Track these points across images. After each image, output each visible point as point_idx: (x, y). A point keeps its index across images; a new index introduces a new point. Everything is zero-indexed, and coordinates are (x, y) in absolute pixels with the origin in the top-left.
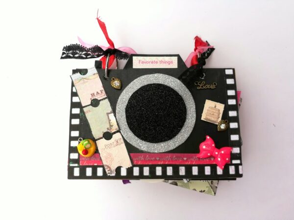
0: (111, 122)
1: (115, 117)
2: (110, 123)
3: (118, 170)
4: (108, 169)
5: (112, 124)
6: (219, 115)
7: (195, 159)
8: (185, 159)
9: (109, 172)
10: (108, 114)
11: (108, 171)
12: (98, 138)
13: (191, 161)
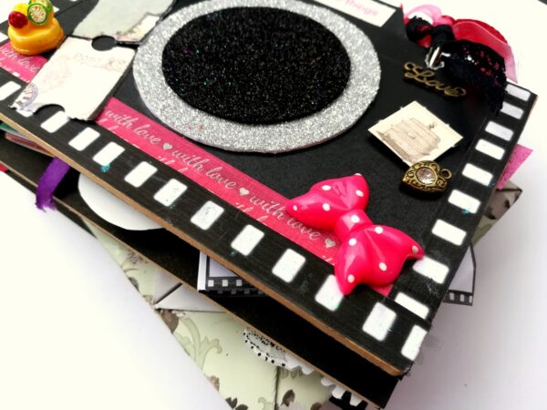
0: (139, 27)
1: (157, 23)
2: (134, 27)
3: (49, 110)
4: (30, 96)
5: (135, 30)
6: (431, 148)
7: (273, 210)
8: (244, 192)
9: (24, 101)
10: (149, 14)
11: (25, 98)
12: (81, 35)
13: (258, 209)
